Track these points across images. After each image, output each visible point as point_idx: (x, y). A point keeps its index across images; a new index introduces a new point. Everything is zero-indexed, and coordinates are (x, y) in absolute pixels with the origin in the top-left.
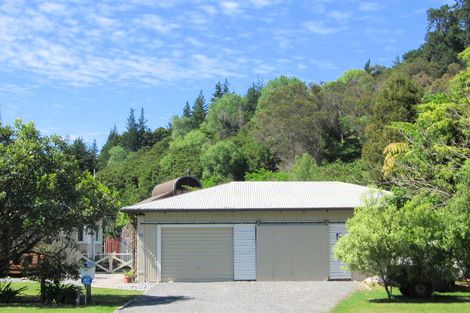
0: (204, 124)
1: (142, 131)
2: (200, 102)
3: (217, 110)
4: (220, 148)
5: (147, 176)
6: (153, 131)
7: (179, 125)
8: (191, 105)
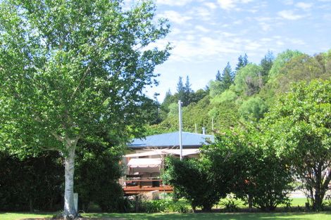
0: (232, 85)
1: (188, 92)
2: (227, 70)
3: (242, 76)
4: (252, 102)
5: (200, 123)
6: (195, 91)
7: (215, 87)
8: (221, 73)
